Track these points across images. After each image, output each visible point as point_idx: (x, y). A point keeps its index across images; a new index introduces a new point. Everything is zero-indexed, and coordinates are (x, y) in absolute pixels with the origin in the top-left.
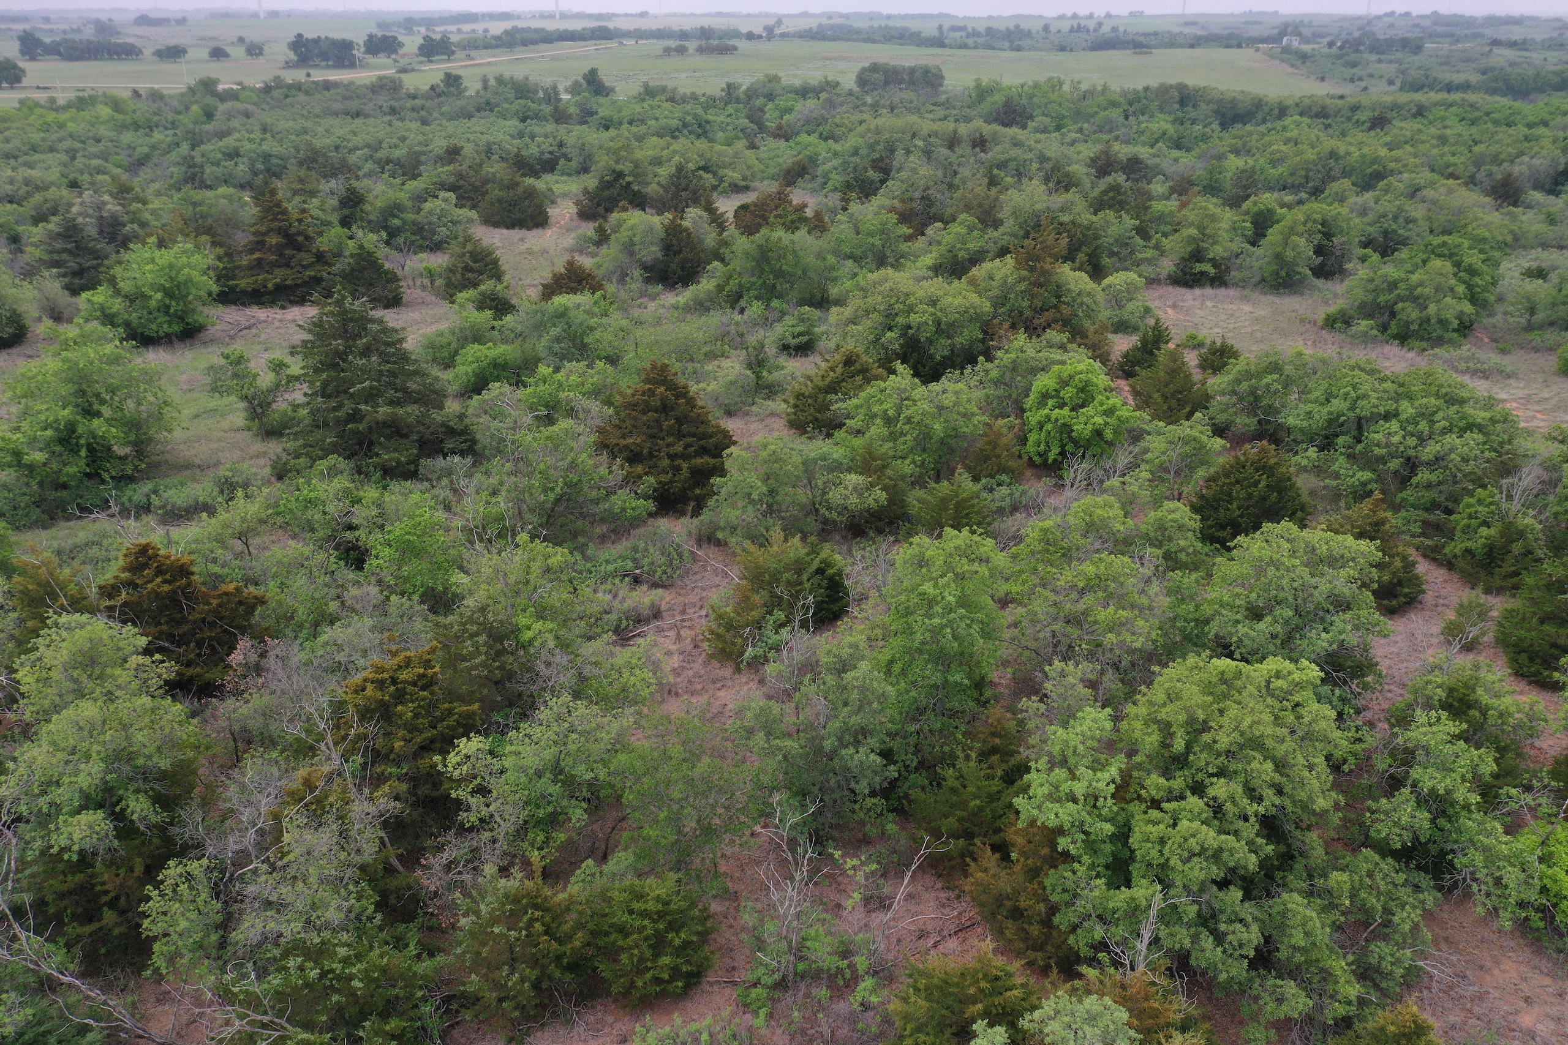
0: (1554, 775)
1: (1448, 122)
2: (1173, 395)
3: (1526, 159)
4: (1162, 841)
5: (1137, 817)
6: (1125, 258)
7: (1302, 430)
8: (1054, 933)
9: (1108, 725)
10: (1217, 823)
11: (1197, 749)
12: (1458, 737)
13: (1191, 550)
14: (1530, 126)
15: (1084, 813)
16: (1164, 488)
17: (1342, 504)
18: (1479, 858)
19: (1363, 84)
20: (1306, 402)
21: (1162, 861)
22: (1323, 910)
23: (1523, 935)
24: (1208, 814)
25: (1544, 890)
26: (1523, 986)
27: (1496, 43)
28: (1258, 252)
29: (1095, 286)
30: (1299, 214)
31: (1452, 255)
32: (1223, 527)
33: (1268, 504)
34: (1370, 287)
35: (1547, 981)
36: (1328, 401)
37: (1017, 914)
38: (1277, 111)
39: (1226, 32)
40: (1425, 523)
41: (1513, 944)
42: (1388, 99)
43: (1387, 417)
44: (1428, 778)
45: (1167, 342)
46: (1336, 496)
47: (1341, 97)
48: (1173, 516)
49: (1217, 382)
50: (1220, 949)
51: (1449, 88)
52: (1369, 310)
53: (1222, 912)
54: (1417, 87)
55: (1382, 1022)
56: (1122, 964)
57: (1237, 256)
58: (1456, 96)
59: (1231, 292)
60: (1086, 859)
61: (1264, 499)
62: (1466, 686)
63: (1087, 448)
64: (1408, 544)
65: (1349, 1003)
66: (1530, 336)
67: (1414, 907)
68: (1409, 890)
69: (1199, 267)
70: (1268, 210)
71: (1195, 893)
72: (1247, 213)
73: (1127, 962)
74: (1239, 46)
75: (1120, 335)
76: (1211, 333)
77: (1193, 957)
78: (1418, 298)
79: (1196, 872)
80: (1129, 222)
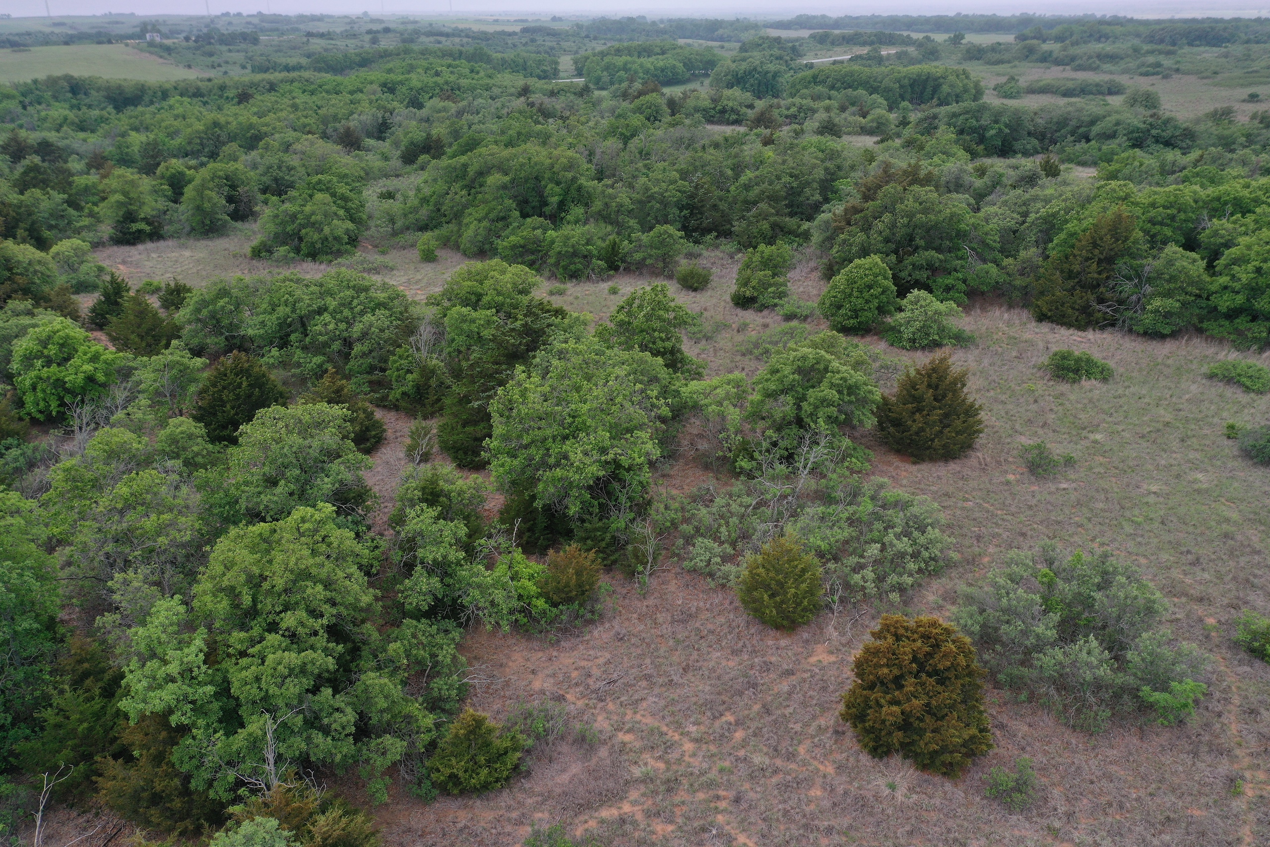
0: (503, 521)
1: (294, 94)
2: (147, 333)
3: (356, 116)
4: (258, 679)
5: (231, 671)
6: (66, 229)
7: (260, 336)
8: (195, 797)
9: (182, 609)
10: (295, 646)
11: (261, 598)
12: (438, 518)
13: (205, 452)
14: (352, 93)
15: (185, 687)
16: (164, 410)
17: (310, 385)
18: (476, 593)
19: (223, 69)
20: (257, 315)
21: (263, 694)
22: (392, 674)
23: (518, 633)
24: (286, 642)
25: (520, 597)
26: (529, 664)
27: (310, 34)
28: (182, 208)
29: (43, 254)
30: (204, 173)
31: (327, 189)
32: (224, 427)
33: (254, 398)
34: (277, 221)
35: (540, 654)
36: (273, 310)
37: (156, 799)
38: (160, 94)
39: (94, 31)
40: (371, 383)
41: (514, 641)
42: (246, 79)
43: (320, 311)
44: (429, 553)
45: (128, 291)
46: (303, 381)
47: (210, 80)
48: (180, 429)
49: (182, 315)
50: (329, 739)
51: (287, 69)
52: (282, 238)
53: (321, 710)
54: (266, 70)
55: (454, 731)
56: (259, 790)
57: (165, 213)
58: (294, 74)
59: (170, 243)
60: (201, 722)
61: (249, 396)
62: (432, 483)
63: (84, 395)
64: (364, 400)
65: (430, 731)
66: (397, 239)
67: (449, 645)
68: (442, 635)
69: (135, 227)
70: (179, 173)
71: (295, 706)
72: (163, 177)
73: (263, 785)
74: (110, 42)
75: (82, 295)
76: (163, 277)
77: (312, 755)
78: (314, 224)
79: (292, 690)
80: (59, 197)
